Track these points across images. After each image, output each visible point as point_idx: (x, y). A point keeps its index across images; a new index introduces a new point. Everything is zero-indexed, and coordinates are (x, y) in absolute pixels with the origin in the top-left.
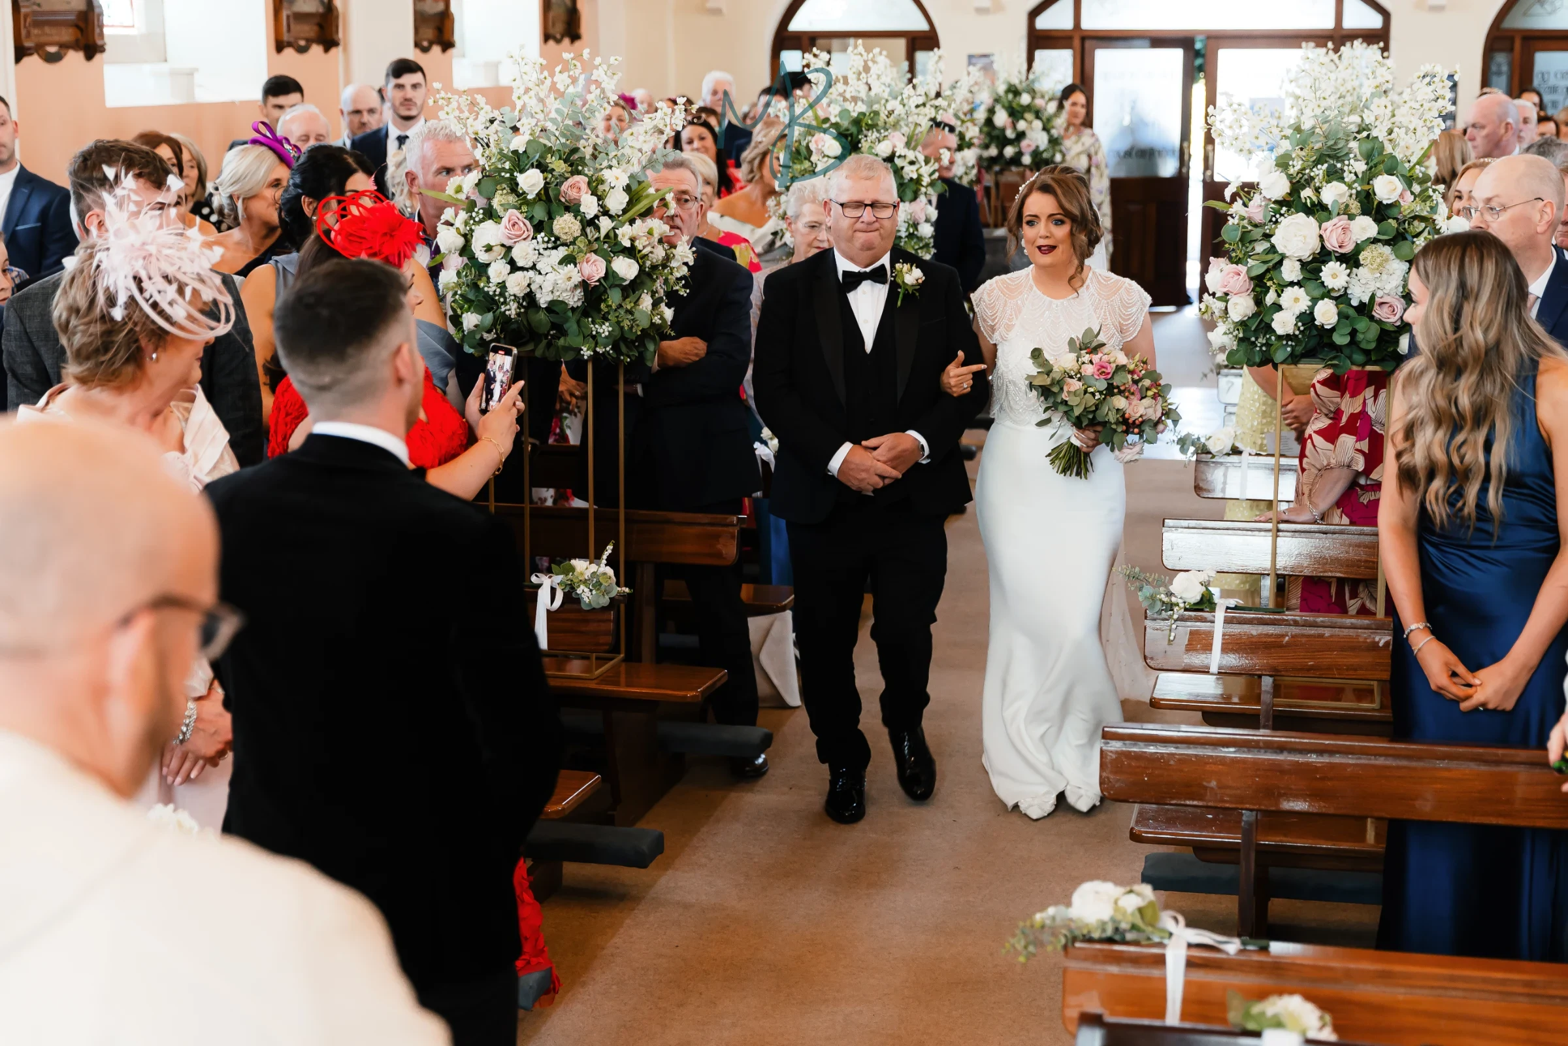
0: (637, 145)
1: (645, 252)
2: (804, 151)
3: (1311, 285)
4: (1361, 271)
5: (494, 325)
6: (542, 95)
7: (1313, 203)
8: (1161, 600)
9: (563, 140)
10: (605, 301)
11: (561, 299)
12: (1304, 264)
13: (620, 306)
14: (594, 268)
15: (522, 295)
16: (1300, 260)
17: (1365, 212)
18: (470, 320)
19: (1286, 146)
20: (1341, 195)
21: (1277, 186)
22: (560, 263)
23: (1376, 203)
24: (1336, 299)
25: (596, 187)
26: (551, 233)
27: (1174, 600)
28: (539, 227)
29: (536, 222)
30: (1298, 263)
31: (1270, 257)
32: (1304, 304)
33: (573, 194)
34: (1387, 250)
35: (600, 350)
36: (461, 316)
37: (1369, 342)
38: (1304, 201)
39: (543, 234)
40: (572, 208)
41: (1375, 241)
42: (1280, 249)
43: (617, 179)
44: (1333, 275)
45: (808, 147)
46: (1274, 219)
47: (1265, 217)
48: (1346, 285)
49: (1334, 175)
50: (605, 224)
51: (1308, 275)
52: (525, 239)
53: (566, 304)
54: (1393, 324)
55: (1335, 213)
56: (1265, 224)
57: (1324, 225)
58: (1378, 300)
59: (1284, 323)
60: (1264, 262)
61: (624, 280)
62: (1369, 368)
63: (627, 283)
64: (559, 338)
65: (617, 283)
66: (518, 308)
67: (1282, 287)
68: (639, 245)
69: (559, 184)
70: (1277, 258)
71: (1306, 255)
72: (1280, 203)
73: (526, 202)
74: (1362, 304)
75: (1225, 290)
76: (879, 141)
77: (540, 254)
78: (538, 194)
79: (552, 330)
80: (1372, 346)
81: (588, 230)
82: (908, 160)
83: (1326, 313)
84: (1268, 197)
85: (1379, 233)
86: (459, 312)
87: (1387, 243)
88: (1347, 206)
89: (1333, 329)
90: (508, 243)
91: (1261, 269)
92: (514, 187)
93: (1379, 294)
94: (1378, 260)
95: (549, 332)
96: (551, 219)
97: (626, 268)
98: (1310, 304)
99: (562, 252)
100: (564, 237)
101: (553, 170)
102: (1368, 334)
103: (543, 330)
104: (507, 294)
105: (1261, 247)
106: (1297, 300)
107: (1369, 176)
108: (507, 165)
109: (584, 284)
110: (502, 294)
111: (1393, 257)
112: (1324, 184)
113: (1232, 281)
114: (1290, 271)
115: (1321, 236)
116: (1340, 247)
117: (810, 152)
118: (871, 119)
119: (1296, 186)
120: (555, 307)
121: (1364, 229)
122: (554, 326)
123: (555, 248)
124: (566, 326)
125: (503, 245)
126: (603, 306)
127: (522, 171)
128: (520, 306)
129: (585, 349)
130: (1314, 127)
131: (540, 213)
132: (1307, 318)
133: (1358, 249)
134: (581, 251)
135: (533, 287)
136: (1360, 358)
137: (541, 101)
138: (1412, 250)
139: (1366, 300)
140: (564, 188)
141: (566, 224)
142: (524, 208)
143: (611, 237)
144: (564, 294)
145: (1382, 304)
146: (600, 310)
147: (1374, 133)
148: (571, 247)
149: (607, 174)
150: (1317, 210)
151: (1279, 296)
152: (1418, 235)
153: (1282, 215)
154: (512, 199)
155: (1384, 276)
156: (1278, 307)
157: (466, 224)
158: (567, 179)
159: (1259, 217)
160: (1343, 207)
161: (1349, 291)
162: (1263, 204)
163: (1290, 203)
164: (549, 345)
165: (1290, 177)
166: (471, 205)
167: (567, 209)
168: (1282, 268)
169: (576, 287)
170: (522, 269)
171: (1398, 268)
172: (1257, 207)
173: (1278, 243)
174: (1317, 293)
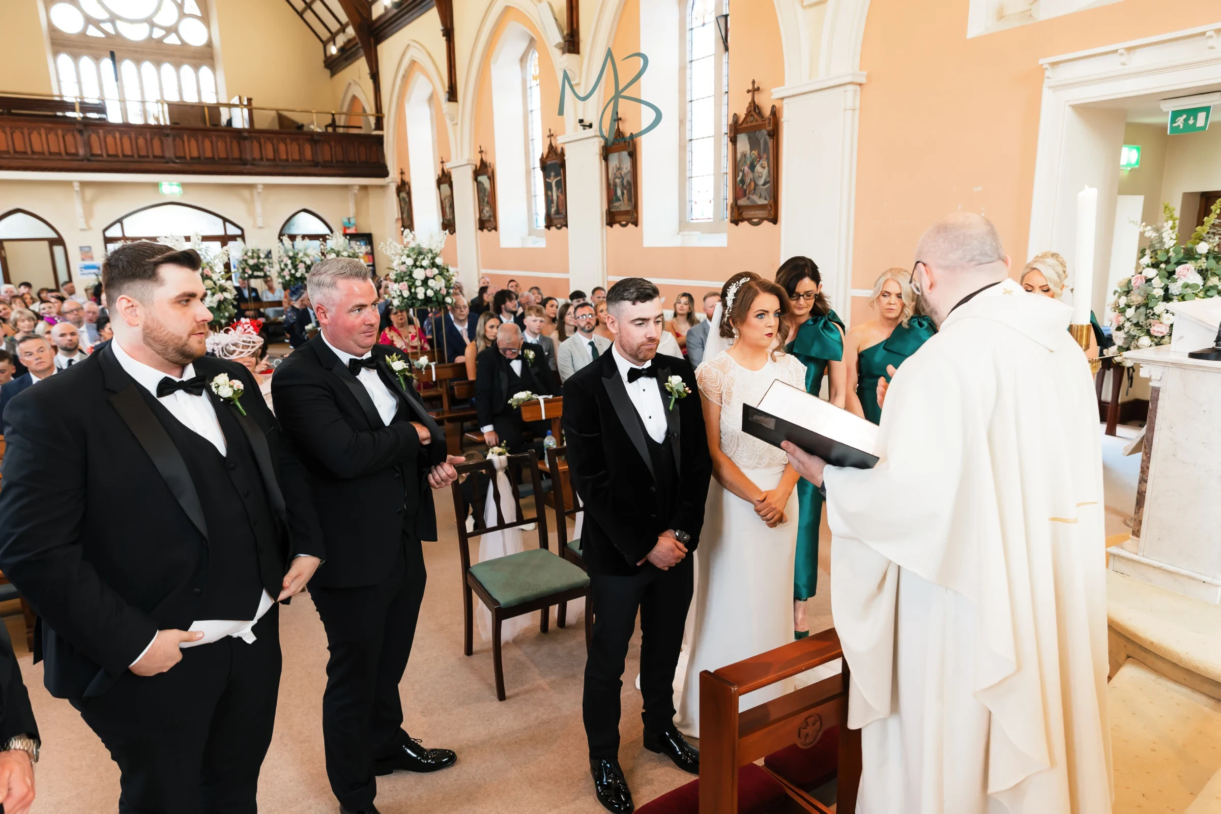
3: (425, 286)
4: (436, 282)
7: (420, 266)
12: (422, 281)
14: (219, 296)
17: (434, 267)
20: (427, 263)
21: (410, 262)
23: (436, 265)
24: (431, 289)
30: (420, 281)
34: (440, 276)
41: (438, 274)
46: (411, 271)
47: (409, 270)
49: (424, 259)
50: (218, 283)
51: (424, 284)
55: (427, 268)
57: (425, 271)
59: (421, 296)
67: (416, 287)
70: (413, 281)
71: (423, 278)
72: (413, 266)
74: (436, 290)
75: (400, 289)
83: (430, 293)
84: (408, 265)
91: (410, 283)
94: (439, 279)
102: (440, 297)
105: (409, 278)
107: (433, 258)
112: (422, 261)
113: (403, 287)
114: (418, 283)
115: (426, 274)
116: (430, 276)
119: (416, 260)
121: (434, 271)
132: (425, 294)
133: (434, 276)
139: (438, 289)
150: (422, 267)
151: (415, 290)
153: (413, 269)
155: (442, 283)
156: (416, 293)
159: (405, 270)
160: (428, 266)
161: (434, 287)
163: (415, 266)
165: (413, 260)
168: (415, 283)
171: (443, 281)
172: (403, 268)
173: (415, 276)
174: (426, 288)
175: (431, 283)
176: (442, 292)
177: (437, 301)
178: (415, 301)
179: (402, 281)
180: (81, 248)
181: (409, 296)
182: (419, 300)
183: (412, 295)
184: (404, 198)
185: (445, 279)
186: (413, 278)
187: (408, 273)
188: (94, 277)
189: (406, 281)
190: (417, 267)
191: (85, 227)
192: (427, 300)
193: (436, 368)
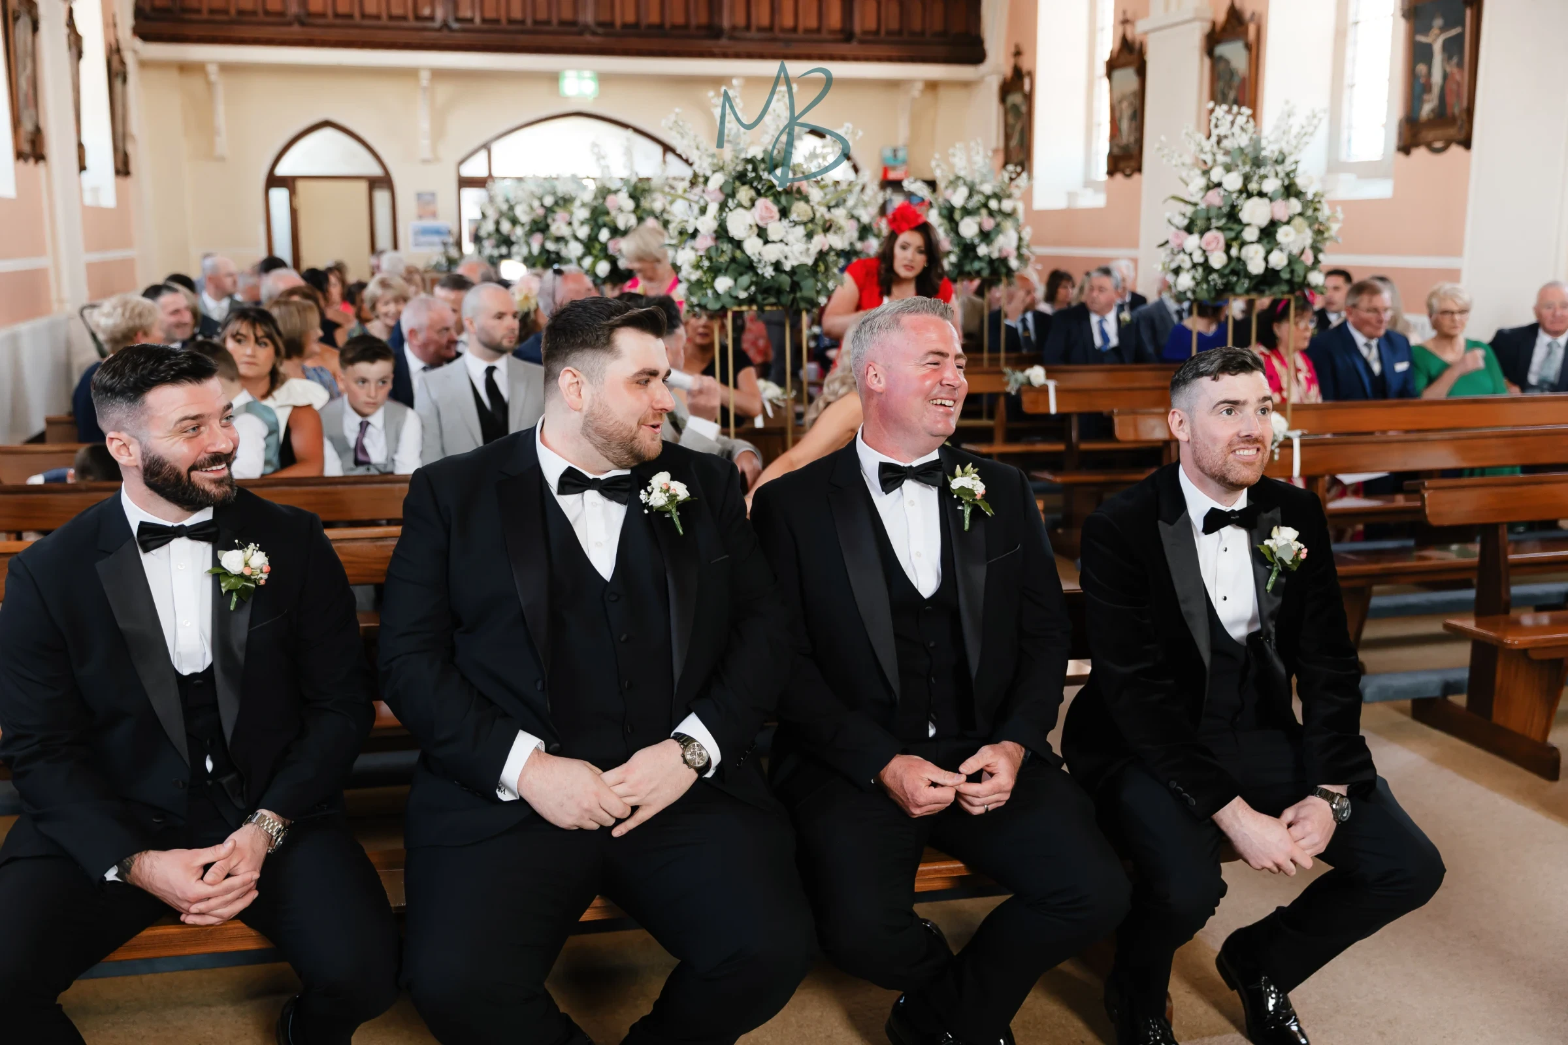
3: (1267, 242)
5: (752, 283)
7: (1258, 192)
10: (821, 263)
11: (800, 264)
12: (1262, 230)
14: (821, 241)
15: (773, 261)
16: (1258, 227)
18: (723, 283)
21: (1233, 182)
22: (804, 237)
23: (1297, 190)
26: (791, 216)
29: (780, 208)
30: (1257, 229)
32: (1263, 255)
34: (1301, 220)
37: (1298, 276)
38: (1253, 191)
39: (786, 217)
40: (805, 198)
41: (1301, 214)
42: (1244, 221)
46: (1234, 203)
47: (1224, 202)
49: (1265, 177)
51: (1265, 236)
52: (774, 221)
53: (806, 267)
57: (1269, 204)
58: (1302, 251)
59: (1256, 266)
60: (1231, 229)
64: (798, 292)
67: (1243, 244)
71: (1264, 222)
72: (1241, 192)
74: (1292, 254)
79: (794, 286)
81: (815, 213)
83: (1278, 260)
84: (1228, 189)
88: (1282, 193)
89: (1280, 269)
90: (761, 224)
91: (1232, 234)
94: (1301, 226)
96: (791, 206)
98: (1266, 254)
102: (1299, 271)
104: (762, 261)
106: (1256, 253)
107: (1290, 175)
109: (820, 252)
110: (759, 261)
112: (1262, 180)
114: (1250, 234)
115: (1272, 212)
116: (1283, 217)
119: (1247, 179)
120: (794, 271)
121: (1295, 207)
123: (796, 227)
124: (803, 282)
125: (758, 226)
128: (772, 270)
131: (784, 201)
132: (1266, 262)
133: (1291, 219)
135: (781, 256)
139: (1296, 251)
141: (799, 210)
144: (804, 260)
150: (1261, 194)
151: (1243, 250)
153: (1242, 199)
155: (1305, 236)
156: (1243, 259)
157: (720, 211)
159: (1218, 201)
160: (1277, 193)
161: (1290, 245)
163: (1245, 192)
165: (1240, 177)
168: (1244, 234)
170: (773, 242)
172: (1215, 198)
173: (1244, 216)
174: (1268, 247)
175: (1283, 234)
176: (1303, 258)
177: (1290, 282)
178: (1234, 279)
179: (1208, 229)
180: (419, 196)
181: (1225, 267)
182: (1248, 275)
183: (1232, 265)
184: (1015, 107)
186: (1239, 222)
187: (1225, 210)
188: (440, 249)
189: (1218, 228)
190: (1250, 195)
191: (427, 154)
192: (1270, 277)
193: (1303, 445)
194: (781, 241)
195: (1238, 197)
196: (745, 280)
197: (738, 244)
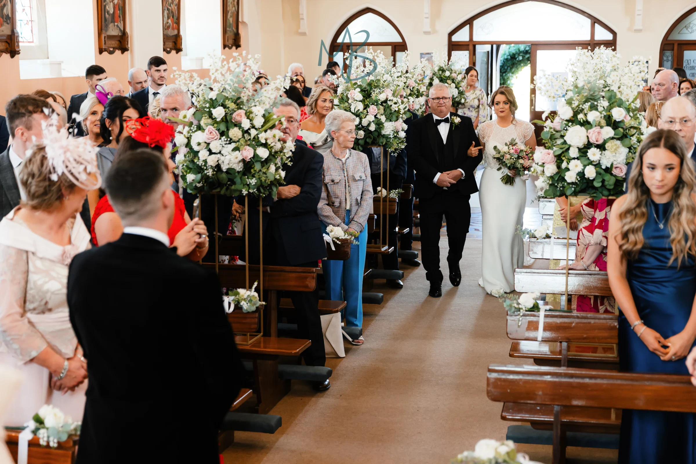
0: (268, 96)
1: (272, 145)
2: (345, 98)
3: (583, 159)
4: (606, 152)
5: (201, 180)
6: (223, 73)
7: (584, 121)
8: (514, 307)
9: (233, 94)
10: (253, 168)
11: (233, 167)
12: (580, 149)
13: (260, 171)
15: (214, 165)
16: (578, 148)
17: (608, 125)
18: (190, 177)
19: (570, 94)
20: (597, 117)
21: (566, 113)
22: (233, 150)
23: (613, 121)
24: (595, 165)
25: (249, 115)
26: (228, 137)
27: (520, 306)
28: (222, 134)
29: (221, 132)
30: (577, 149)
31: (564, 146)
32: (580, 168)
33: (238, 118)
34: (618, 142)
35: (251, 191)
36: (186, 176)
37: (610, 185)
38: (579, 120)
39: (224, 137)
40: (238, 125)
41: (613, 138)
42: (568, 142)
43: (259, 111)
44: (593, 154)
45: (347, 96)
46: (565, 128)
47: (561, 128)
48: (599, 159)
49: (594, 107)
51: (582, 154)
52: (216, 139)
53: (235, 170)
54: (621, 177)
55: (594, 125)
56: (561, 131)
57: (589, 131)
58: (614, 166)
59: (571, 177)
60: (561, 148)
61: (262, 158)
62: (610, 198)
63: (263, 160)
64: (232, 186)
65: (259, 159)
66: (213, 171)
67: (569, 160)
68: (269, 142)
69: (231, 114)
70: (567, 147)
71: (581, 145)
72: (568, 121)
73: (217, 122)
74: (607, 168)
75: (543, 162)
76: (380, 93)
77: (223, 146)
78: (222, 119)
79: (228, 181)
80: (612, 187)
81: (245, 135)
82: (393, 102)
83: (590, 172)
84: (563, 118)
85: (615, 135)
86: (185, 173)
87: (618, 139)
88: (600, 122)
89: (594, 180)
90: (208, 141)
91: (560, 151)
92: (210, 115)
93: (615, 163)
94: (615, 147)
95: (227, 183)
96: (228, 130)
97: (263, 153)
98: (583, 168)
99: (233, 145)
100: (234, 139)
101: (229, 107)
102: (610, 181)
103: (225, 182)
104: (207, 165)
105: (559, 141)
106: (576, 166)
107: (610, 108)
108: (208, 105)
109: (243, 160)
110: (205, 165)
111: (621, 146)
112: (589, 112)
113: (546, 157)
114: (573, 153)
115: (588, 137)
116: (597, 141)
117: (348, 99)
118: (376, 83)
119: (576, 113)
120: (230, 171)
121: (607, 133)
122: (229, 180)
123: (230, 143)
124: (235, 180)
125: (205, 143)
126: (252, 170)
127: (214, 108)
128: (214, 171)
129: (244, 190)
130: (584, 86)
131: (223, 127)
132: (581, 174)
133: (605, 142)
134: (242, 145)
135: (220, 162)
136: (606, 193)
137: (223, 75)
138: (630, 143)
139: (609, 166)
140: (234, 115)
141: (235, 133)
142: (216, 125)
143: (256, 139)
144: (234, 165)
145: (616, 168)
146: (251, 172)
147: (612, 88)
148: (238, 143)
149: (254, 109)
150: (586, 124)
151: (568, 164)
152: (633, 135)
153: (569, 126)
154: (210, 121)
155: (617, 155)
156: (568, 169)
157: (188, 132)
158: (235, 111)
159: (558, 128)
160: (598, 123)
161: (601, 162)
162: (560, 121)
163: (573, 121)
164: (227, 189)
165: (573, 109)
166: (191, 124)
167: (236, 125)
168: (570, 151)
169: (240, 162)
170: (215, 153)
171: (624, 151)
172: (557, 123)
173: (570, 138)
174: (586, 162)
181: (555, 175)
183: (561, 174)
185: (630, 148)
186: (565, 142)
189: (557, 146)
192: (584, 184)
194: (220, 153)
195: (567, 125)
196: (199, 176)
197: (196, 153)
